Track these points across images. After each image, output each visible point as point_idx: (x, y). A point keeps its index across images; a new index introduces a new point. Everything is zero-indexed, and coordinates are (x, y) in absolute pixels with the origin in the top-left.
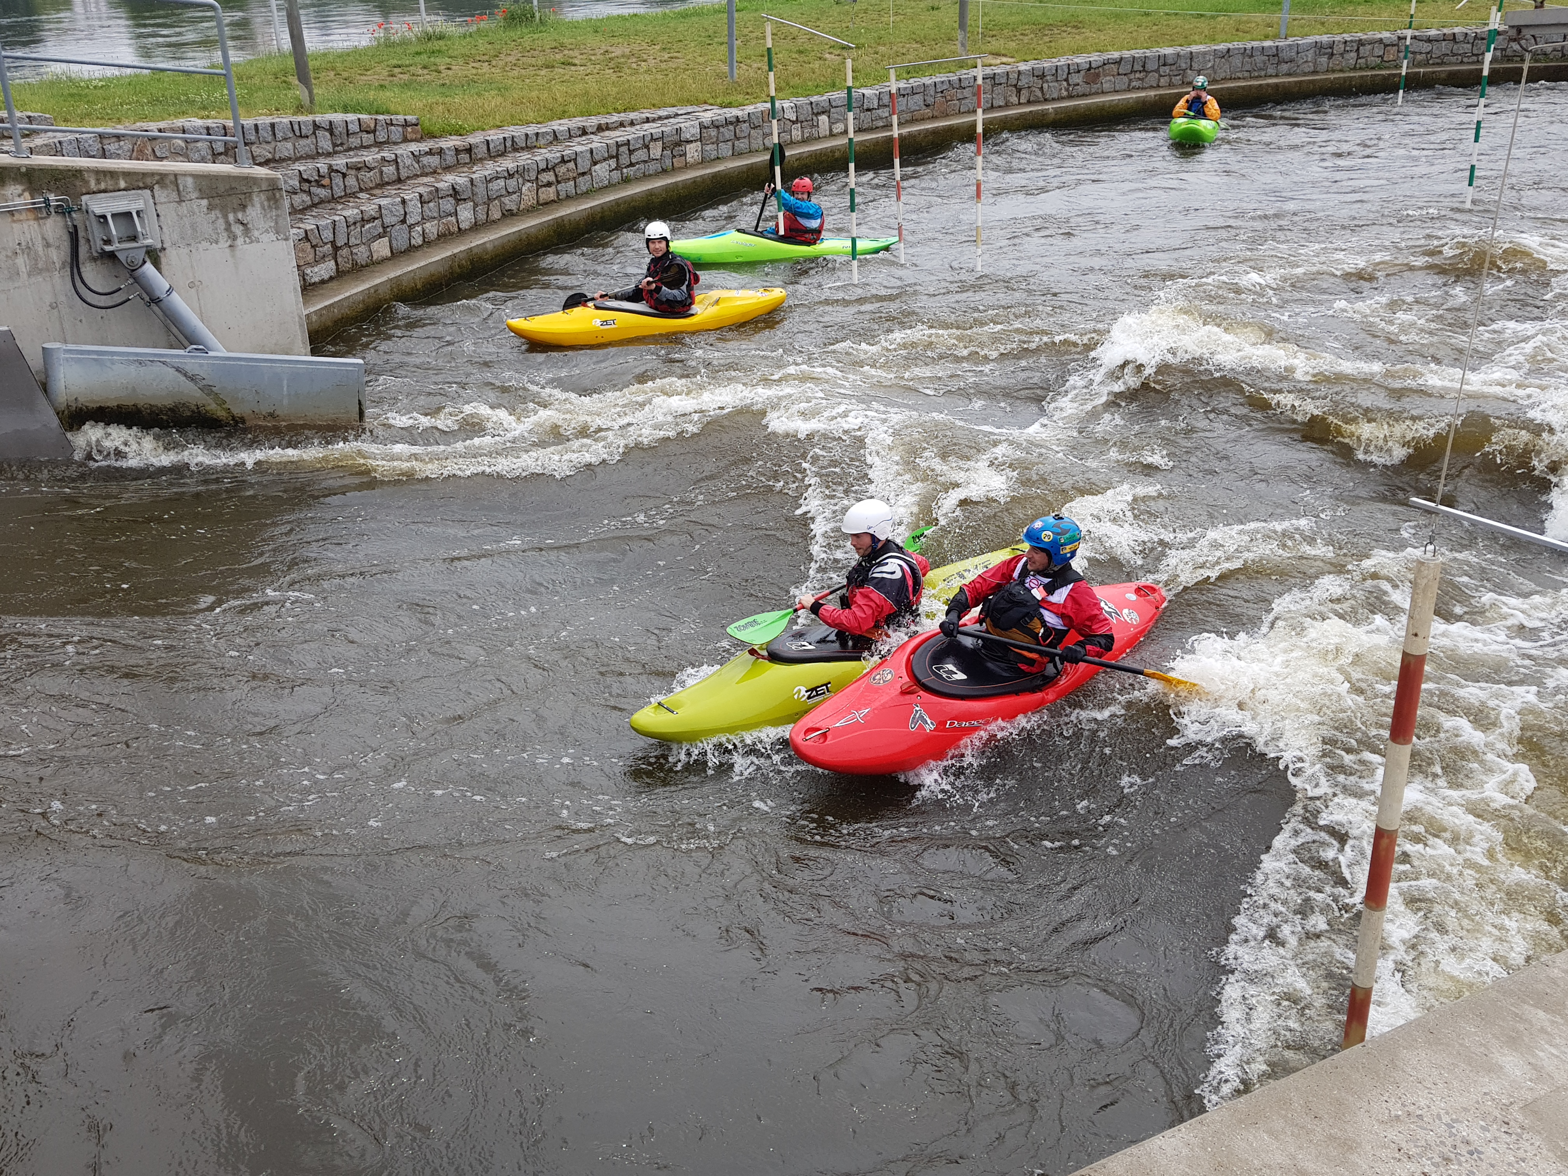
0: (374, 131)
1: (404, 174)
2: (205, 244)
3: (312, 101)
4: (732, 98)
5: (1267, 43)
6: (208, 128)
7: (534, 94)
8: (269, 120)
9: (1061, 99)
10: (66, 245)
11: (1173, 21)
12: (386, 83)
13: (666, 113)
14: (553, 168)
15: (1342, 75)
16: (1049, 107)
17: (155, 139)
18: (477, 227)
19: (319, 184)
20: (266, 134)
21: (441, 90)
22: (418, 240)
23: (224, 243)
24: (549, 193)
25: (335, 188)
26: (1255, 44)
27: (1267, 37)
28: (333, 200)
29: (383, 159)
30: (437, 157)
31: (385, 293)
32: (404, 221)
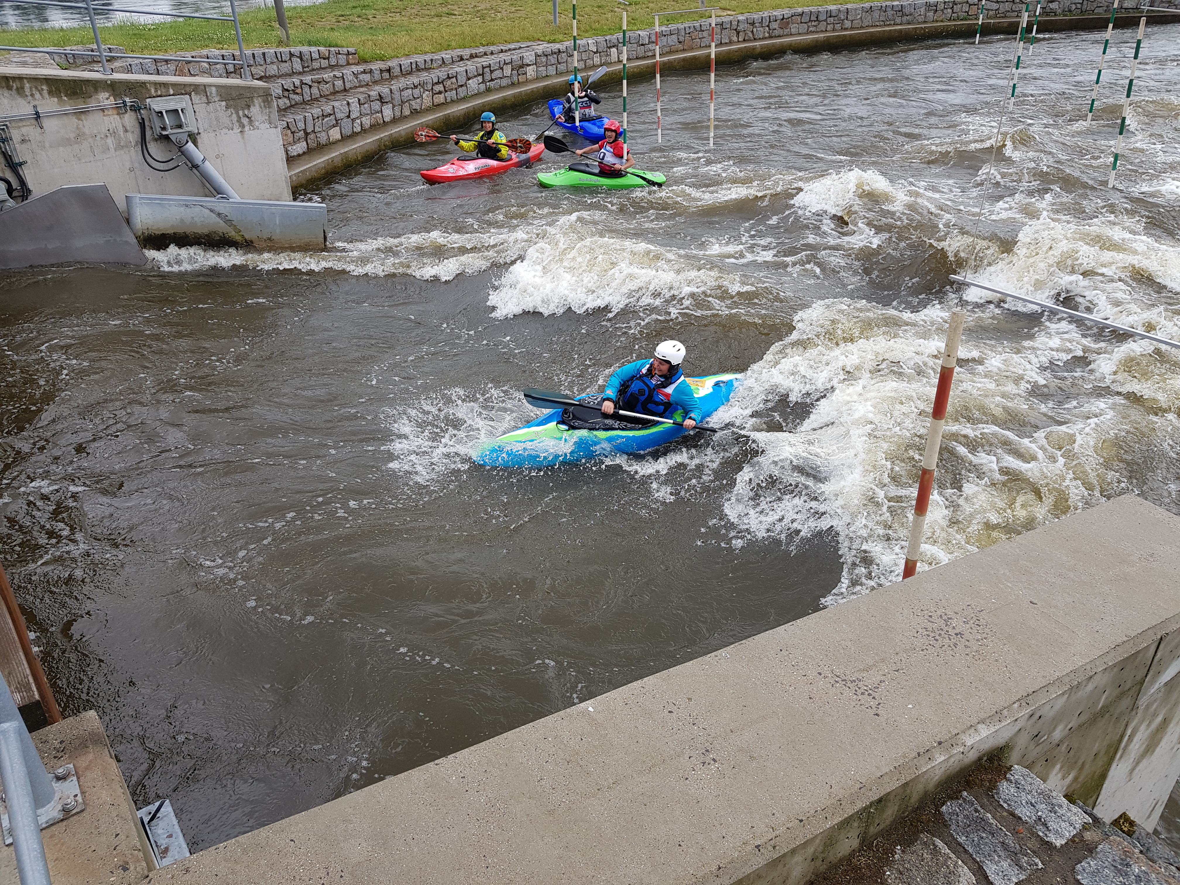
0: (328, 58)
1: (348, 86)
2: (225, 131)
3: (288, 38)
4: (553, 37)
6: (223, 56)
7: (430, 34)
8: (262, 50)
9: (764, 38)
10: (138, 131)
12: (334, 27)
13: (513, 47)
14: (442, 82)
15: (942, 24)
16: (757, 44)
17: (189, 62)
18: (395, 121)
19: (294, 92)
20: (260, 60)
21: (369, 31)
22: (358, 129)
23: (237, 130)
24: (440, 99)
25: (305, 95)
28: (304, 102)
29: (335, 76)
30: (368, 75)
31: (338, 162)
32: (349, 117)
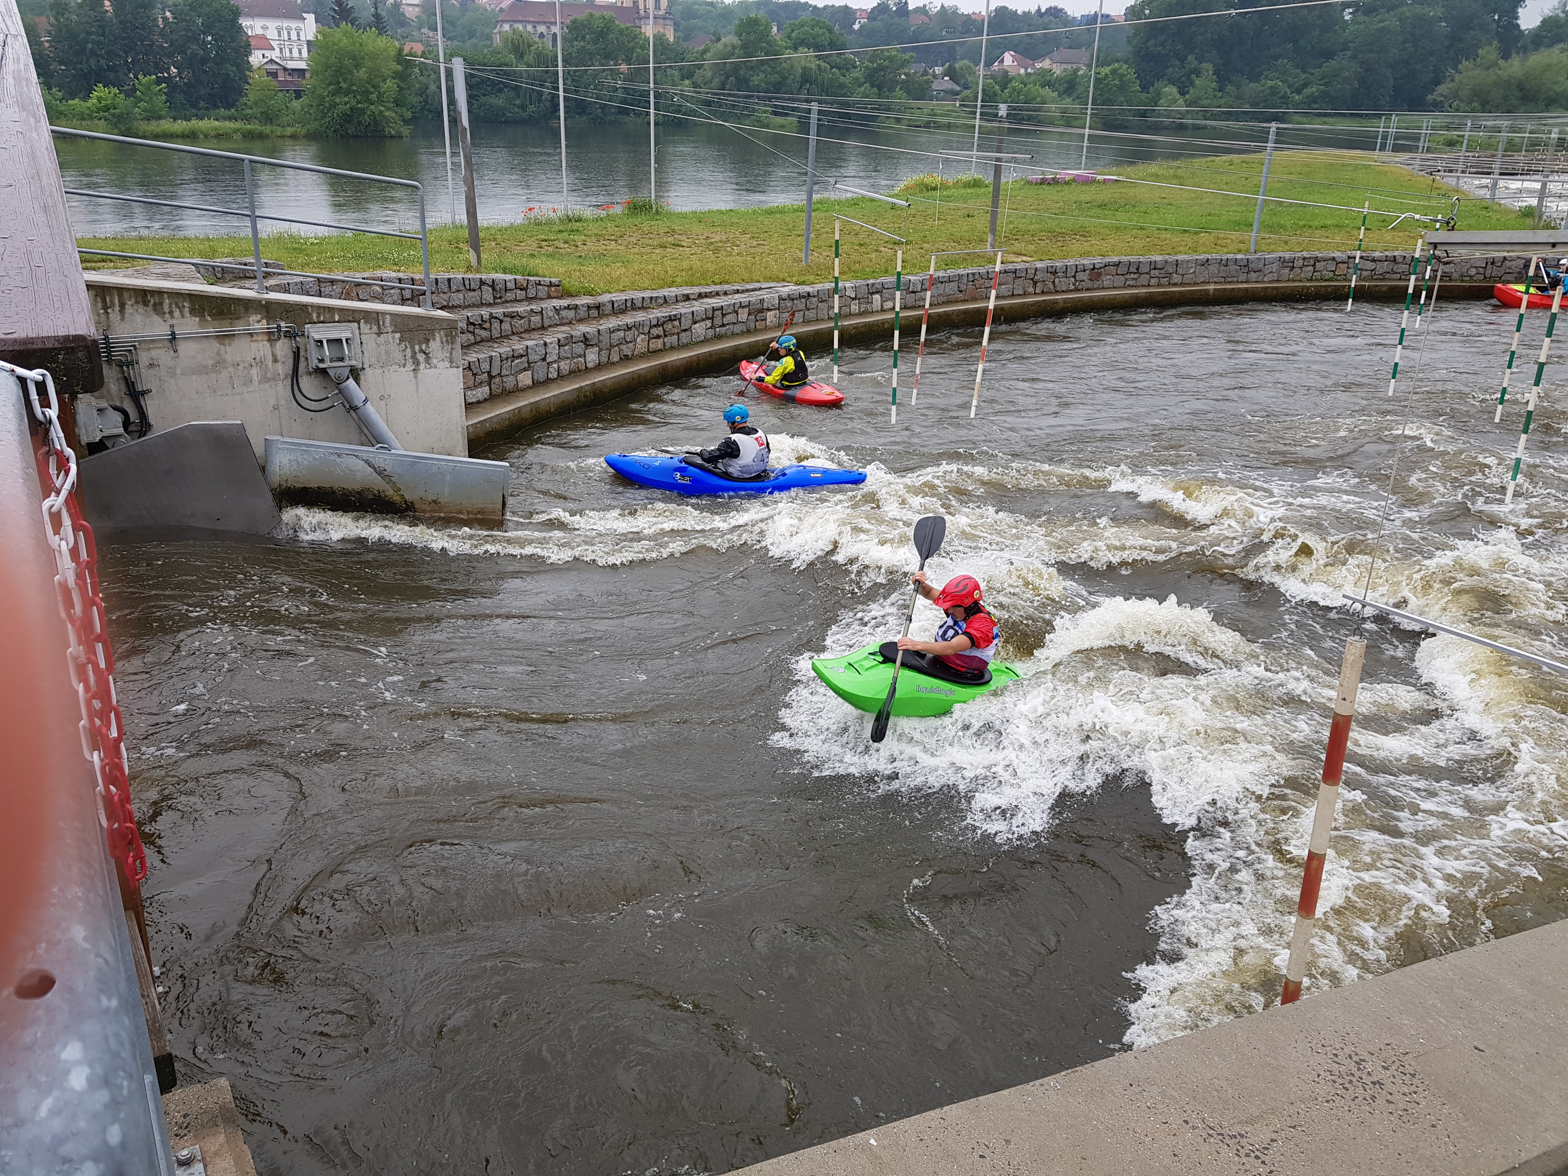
0: (525, 289)
1: (546, 324)
2: (395, 367)
3: (479, 262)
4: (805, 278)
5: (1239, 256)
6: (400, 279)
7: (651, 267)
8: (447, 276)
9: (1069, 291)
10: (290, 361)
11: (1164, 235)
12: (536, 253)
13: (752, 287)
14: (662, 325)
15: (1300, 284)
16: (1059, 297)
17: (359, 284)
18: (600, 367)
19: (481, 327)
20: (443, 286)
21: (579, 260)
22: (553, 375)
23: (410, 367)
24: (658, 344)
25: (494, 331)
26: (1230, 256)
27: (1239, 251)
28: (492, 339)
29: (532, 310)
30: (573, 312)
31: (526, 414)
32: (544, 359)
